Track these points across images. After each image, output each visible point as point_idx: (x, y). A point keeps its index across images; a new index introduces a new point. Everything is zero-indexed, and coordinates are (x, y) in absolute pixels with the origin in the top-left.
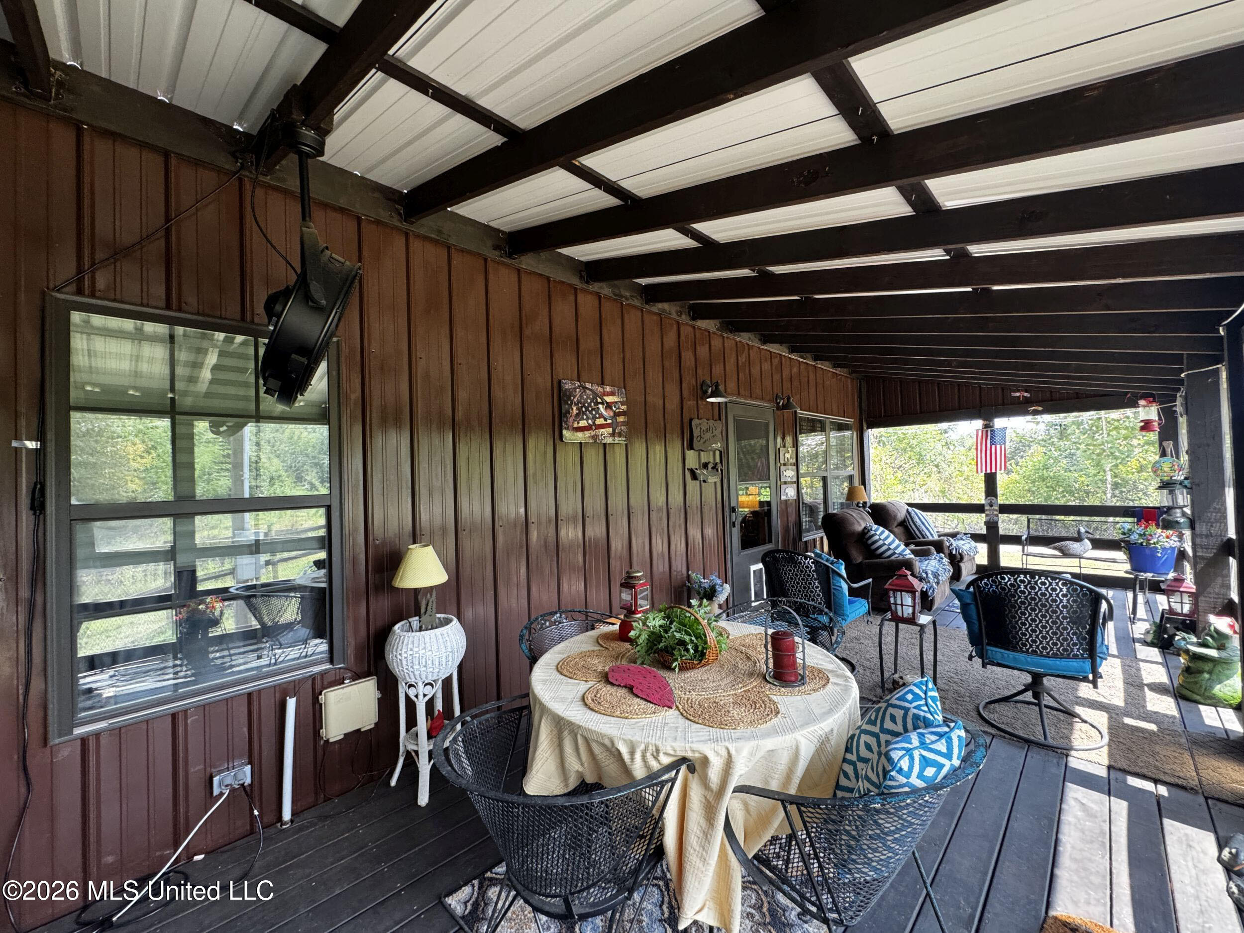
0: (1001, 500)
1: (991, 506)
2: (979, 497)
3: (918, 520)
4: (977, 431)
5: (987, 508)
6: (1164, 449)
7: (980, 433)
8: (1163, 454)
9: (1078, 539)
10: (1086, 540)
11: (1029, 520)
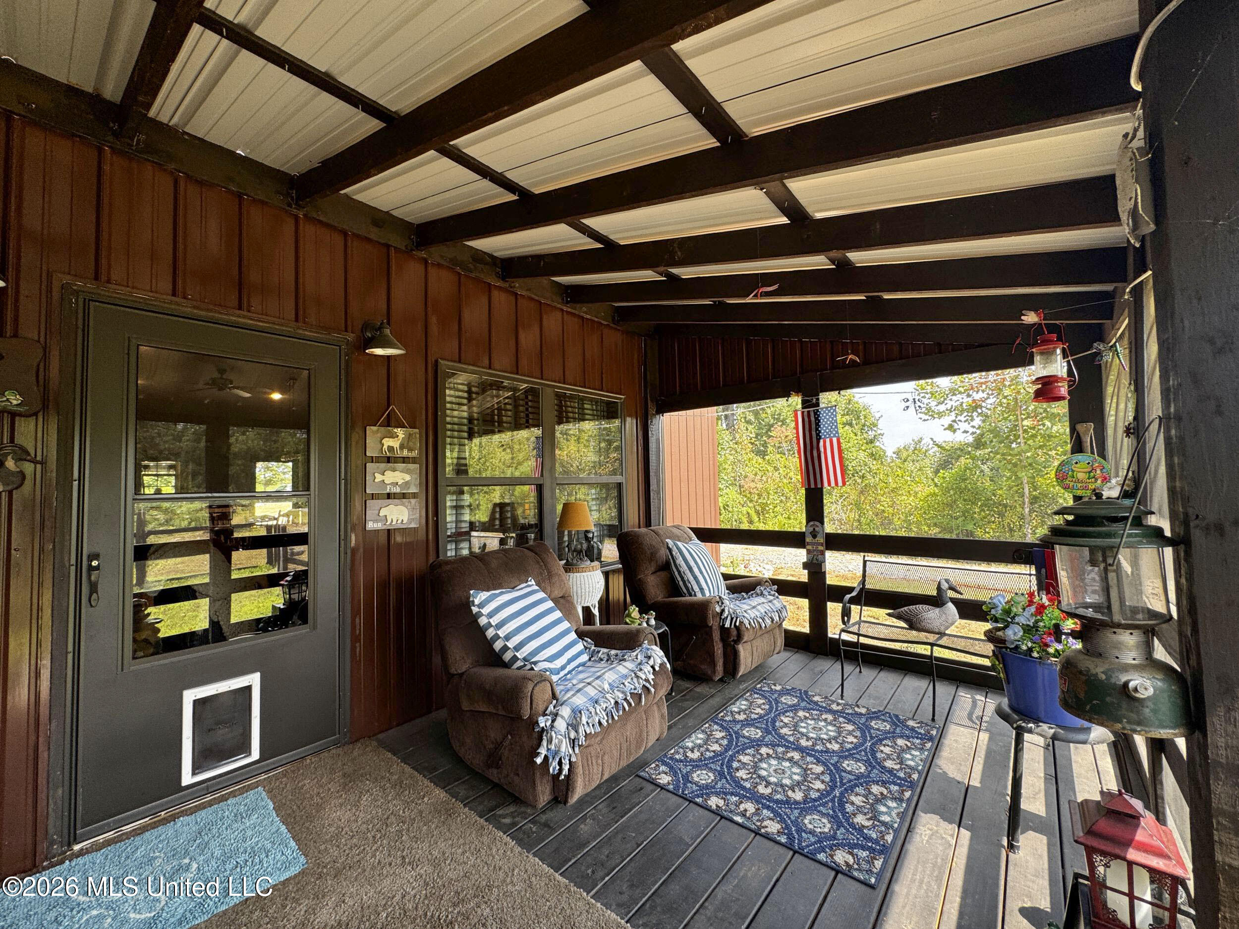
0: (829, 528)
1: (814, 536)
2: (798, 523)
3: (683, 563)
4: (796, 411)
5: (809, 539)
6: (1078, 436)
7: (799, 414)
8: (1078, 447)
9: (937, 601)
10: (950, 605)
11: (865, 562)
